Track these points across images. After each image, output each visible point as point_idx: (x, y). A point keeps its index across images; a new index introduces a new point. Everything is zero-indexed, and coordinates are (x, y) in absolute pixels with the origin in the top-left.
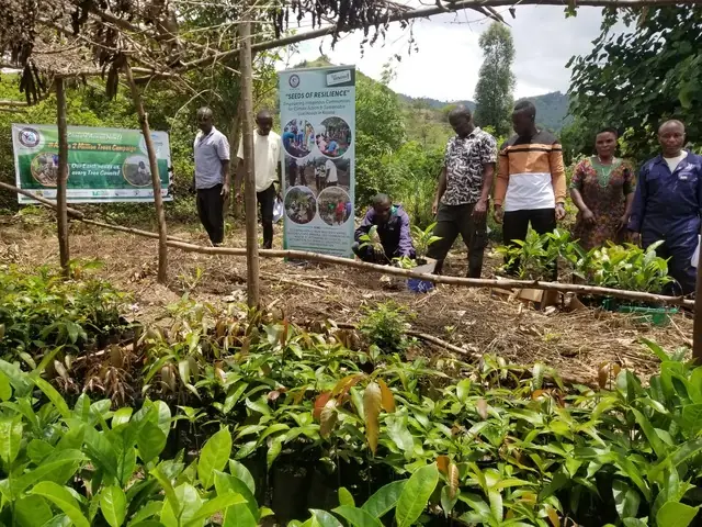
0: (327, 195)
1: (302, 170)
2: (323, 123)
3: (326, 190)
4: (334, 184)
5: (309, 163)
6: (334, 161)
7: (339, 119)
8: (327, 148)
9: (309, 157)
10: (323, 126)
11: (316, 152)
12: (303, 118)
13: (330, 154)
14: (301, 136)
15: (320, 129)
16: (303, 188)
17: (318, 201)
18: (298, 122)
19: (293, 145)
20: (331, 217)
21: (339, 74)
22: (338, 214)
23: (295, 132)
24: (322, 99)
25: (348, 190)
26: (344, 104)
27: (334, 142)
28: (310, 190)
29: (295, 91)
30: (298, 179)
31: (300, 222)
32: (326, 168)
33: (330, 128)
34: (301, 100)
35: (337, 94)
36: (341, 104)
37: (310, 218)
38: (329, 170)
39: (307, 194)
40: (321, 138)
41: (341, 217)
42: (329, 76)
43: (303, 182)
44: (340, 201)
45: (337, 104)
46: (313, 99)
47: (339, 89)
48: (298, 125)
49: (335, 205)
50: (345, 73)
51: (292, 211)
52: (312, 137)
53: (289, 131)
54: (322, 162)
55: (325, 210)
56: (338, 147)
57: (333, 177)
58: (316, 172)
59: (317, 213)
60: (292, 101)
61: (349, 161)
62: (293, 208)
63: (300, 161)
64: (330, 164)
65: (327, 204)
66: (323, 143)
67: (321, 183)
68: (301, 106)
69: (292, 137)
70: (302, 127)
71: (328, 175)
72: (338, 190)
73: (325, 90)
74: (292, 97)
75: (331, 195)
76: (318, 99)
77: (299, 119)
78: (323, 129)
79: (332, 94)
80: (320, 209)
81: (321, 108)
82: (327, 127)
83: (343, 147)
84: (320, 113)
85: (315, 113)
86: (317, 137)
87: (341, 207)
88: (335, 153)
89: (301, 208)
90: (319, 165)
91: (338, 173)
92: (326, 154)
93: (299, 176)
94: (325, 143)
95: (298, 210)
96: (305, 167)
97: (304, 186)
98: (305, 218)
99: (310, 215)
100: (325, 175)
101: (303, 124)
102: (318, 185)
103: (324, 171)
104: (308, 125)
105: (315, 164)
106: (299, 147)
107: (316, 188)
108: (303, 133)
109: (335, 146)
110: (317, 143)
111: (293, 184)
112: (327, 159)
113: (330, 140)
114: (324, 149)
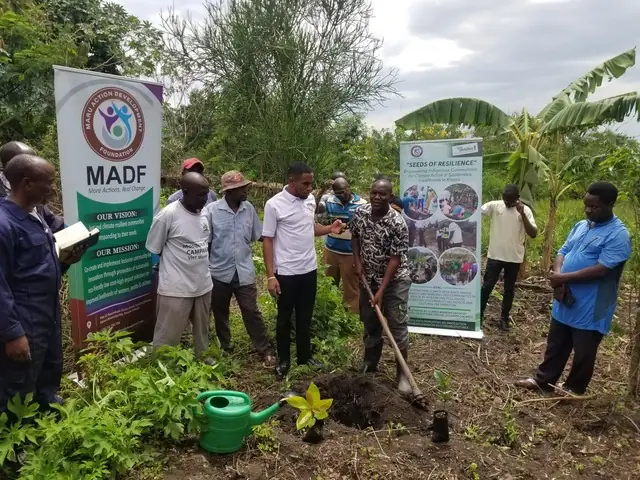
0: (450, 256)
1: (422, 232)
2: (447, 189)
3: (449, 251)
4: (459, 245)
5: (430, 226)
6: (459, 224)
7: (465, 186)
8: (451, 211)
9: (432, 220)
10: (448, 192)
11: (438, 215)
12: (426, 185)
13: (455, 217)
14: (422, 200)
15: (442, 192)
16: (422, 249)
17: (439, 261)
19: (413, 209)
20: (454, 277)
21: (464, 146)
22: (462, 274)
23: (415, 197)
24: (450, 167)
25: (474, 250)
26: (471, 172)
27: (459, 206)
28: (430, 251)
29: (416, 160)
30: (417, 240)
31: (418, 282)
32: (449, 230)
33: (456, 194)
34: (423, 168)
35: (463, 163)
36: (468, 172)
37: (429, 278)
38: (452, 233)
39: (426, 255)
40: (445, 203)
41: (465, 277)
42: (454, 148)
43: (423, 243)
44: (464, 262)
45: (463, 172)
46: (437, 167)
47: (466, 159)
48: (419, 190)
49: (459, 265)
50: (472, 145)
52: (435, 201)
53: (409, 196)
54: (445, 225)
55: (447, 270)
56: (463, 211)
57: (458, 238)
58: (438, 234)
59: (438, 274)
60: (412, 168)
61: (475, 224)
62: (411, 269)
63: (419, 224)
64: (454, 226)
65: (449, 264)
66: (447, 207)
67: (443, 244)
68: (424, 173)
69: (411, 201)
70: (425, 192)
71: (451, 237)
72: (463, 251)
73: (450, 160)
74: (413, 165)
75: (455, 255)
76: (442, 167)
77: (420, 185)
78: (446, 194)
79: (458, 163)
80: (441, 269)
81: (445, 175)
82: (451, 192)
83: (469, 211)
84: (444, 180)
85: (439, 180)
86: (441, 201)
87: (466, 267)
88: (460, 216)
89: (419, 268)
90: (442, 227)
91: (463, 235)
92: (449, 217)
93: (418, 238)
94: (449, 207)
95: (416, 270)
96: (425, 229)
97: (423, 248)
98: (424, 278)
99: (429, 274)
100: (447, 237)
101: (426, 188)
102: (439, 247)
103: (447, 233)
104: (431, 191)
105: (437, 226)
106: (419, 210)
107: (437, 249)
108: (425, 198)
109: (460, 210)
110: (441, 207)
111: (411, 245)
112: (450, 222)
113: (455, 204)
114: (448, 212)
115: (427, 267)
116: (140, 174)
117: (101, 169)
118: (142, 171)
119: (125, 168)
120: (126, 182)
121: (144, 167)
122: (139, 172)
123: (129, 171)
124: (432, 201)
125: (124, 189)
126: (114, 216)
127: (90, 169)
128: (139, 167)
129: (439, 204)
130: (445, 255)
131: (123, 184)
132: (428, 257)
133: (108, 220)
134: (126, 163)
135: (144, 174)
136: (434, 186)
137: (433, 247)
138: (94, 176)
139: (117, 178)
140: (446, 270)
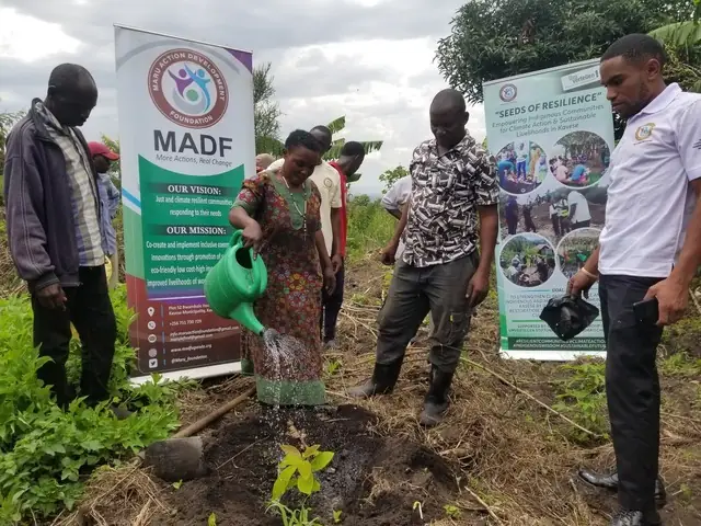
0: (575, 241)
1: (527, 211)
2: (559, 142)
3: (571, 235)
4: (586, 224)
5: (539, 200)
6: (583, 192)
7: (587, 134)
8: (568, 175)
9: (540, 191)
10: (561, 146)
11: (549, 183)
12: (526, 140)
13: (576, 183)
14: (522, 164)
15: (554, 149)
16: (530, 236)
17: (558, 251)
21: (581, 74)
23: (513, 160)
24: (560, 109)
26: (594, 112)
27: (580, 166)
28: (543, 237)
29: (510, 106)
30: (521, 224)
31: (528, 284)
32: (568, 203)
34: (520, 116)
35: (581, 100)
36: (589, 112)
37: (544, 278)
38: (574, 206)
39: (536, 244)
40: (559, 162)
43: (530, 226)
45: (582, 114)
46: (541, 111)
47: (584, 93)
49: (588, 254)
50: (592, 70)
51: (513, 270)
52: (543, 163)
53: (504, 160)
54: (561, 196)
55: (570, 263)
56: (588, 171)
57: (583, 213)
58: (552, 211)
60: (505, 119)
62: (516, 265)
63: (523, 199)
64: (575, 197)
65: (573, 254)
66: (562, 169)
67: (561, 225)
68: (522, 124)
69: (508, 167)
70: (526, 150)
71: (573, 212)
72: (593, 232)
73: (562, 97)
74: (504, 114)
75: (581, 241)
76: (550, 111)
77: (517, 142)
78: (560, 150)
79: (572, 101)
80: (562, 263)
81: (555, 122)
82: (566, 146)
83: (597, 170)
84: (554, 129)
85: (546, 130)
86: (552, 162)
88: (584, 180)
89: (529, 264)
90: (558, 199)
91: (591, 208)
92: (567, 184)
93: (523, 219)
94: (565, 169)
95: (523, 268)
96: (531, 206)
97: (532, 233)
98: (536, 277)
99: (544, 272)
100: (568, 214)
101: (527, 147)
102: (556, 229)
103: (565, 208)
104: (534, 148)
105: (549, 199)
106: (521, 179)
107: (553, 234)
108: (527, 159)
109: (583, 171)
110: (552, 170)
111: (512, 232)
112: (569, 191)
113: (574, 164)
114: (565, 176)
115: (539, 260)
116: (222, 148)
117: (171, 135)
118: (225, 143)
119: (203, 137)
120: (204, 152)
121: (231, 140)
122: (222, 145)
123: (208, 143)
124: (538, 165)
125: (202, 160)
126: (189, 189)
127: (158, 134)
128: (222, 140)
129: (549, 166)
130: (566, 240)
131: (200, 155)
132: (540, 247)
133: (181, 193)
134: (205, 131)
135: (230, 148)
136: (539, 140)
137: (546, 232)
138: (164, 141)
139: (193, 146)
140: (568, 263)
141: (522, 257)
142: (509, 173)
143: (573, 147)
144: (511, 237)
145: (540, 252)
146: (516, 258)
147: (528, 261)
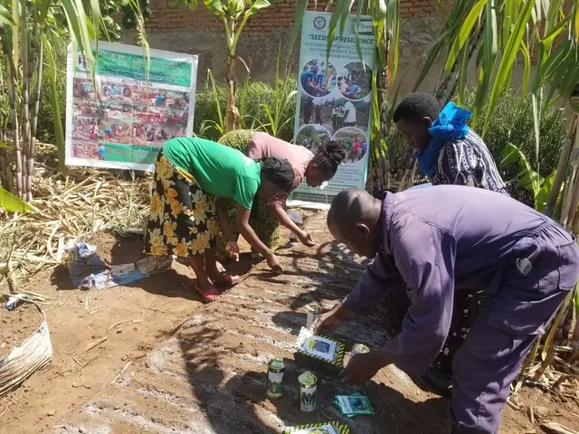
0: (344, 135)
1: (318, 108)
2: (346, 67)
3: (342, 130)
4: (352, 124)
5: (327, 103)
8: (348, 90)
9: (328, 98)
10: (347, 70)
11: (336, 93)
13: (351, 97)
14: (320, 76)
15: (342, 71)
16: (317, 127)
18: (319, 62)
19: (311, 84)
21: (366, 23)
22: (352, 152)
23: (315, 71)
24: (351, 43)
25: (365, 130)
27: (355, 86)
28: (325, 129)
29: (319, 33)
30: (313, 117)
32: (344, 109)
33: (353, 73)
34: (325, 42)
35: (364, 41)
36: (367, 50)
38: (347, 112)
39: (321, 132)
40: (343, 81)
41: (355, 155)
43: (318, 120)
44: (356, 141)
46: (338, 42)
47: (367, 37)
48: (319, 65)
49: (351, 144)
52: (334, 79)
53: (309, 70)
54: (341, 103)
56: (359, 90)
57: (352, 117)
58: (334, 112)
60: (314, 41)
61: (369, 105)
62: (306, 146)
63: (317, 101)
64: (349, 106)
66: (345, 86)
67: (338, 123)
69: (310, 76)
70: (324, 67)
71: (346, 116)
72: (355, 131)
73: (351, 36)
74: (314, 37)
75: (348, 135)
76: (343, 43)
78: (345, 72)
81: (346, 52)
82: (350, 70)
83: (365, 91)
84: (344, 57)
85: (339, 56)
86: (339, 79)
87: (357, 147)
88: (356, 95)
89: (313, 145)
90: (339, 105)
91: (357, 114)
92: (346, 96)
93: (315, 114)
94: (347, 86)
95: (310, 147)
96: (322, 106)
97: (318, 125)
100: (342, 116)
101: (326, 64)
102: (334, 126)
103: (342, 112)
104: (330, 67)
105: (334, 104)
106: (318, 86)
107: (331, 127)
108: (324, 74)
109: (357, 90)
110: (339, 84)
111: (306, 122)
112: (346, 101)
113: (353, 84)
114: (345, 91)
129: (337, 82)
130: (339, 133)
132: (323, 135)
136: (334, 62)
137: (328, 126)
141: (310, 139)
142: (311, 80)
143: (354, 72)
144: (304, 126)
145: (322, 138)
146: (306, 140)
147: (314, 143)
